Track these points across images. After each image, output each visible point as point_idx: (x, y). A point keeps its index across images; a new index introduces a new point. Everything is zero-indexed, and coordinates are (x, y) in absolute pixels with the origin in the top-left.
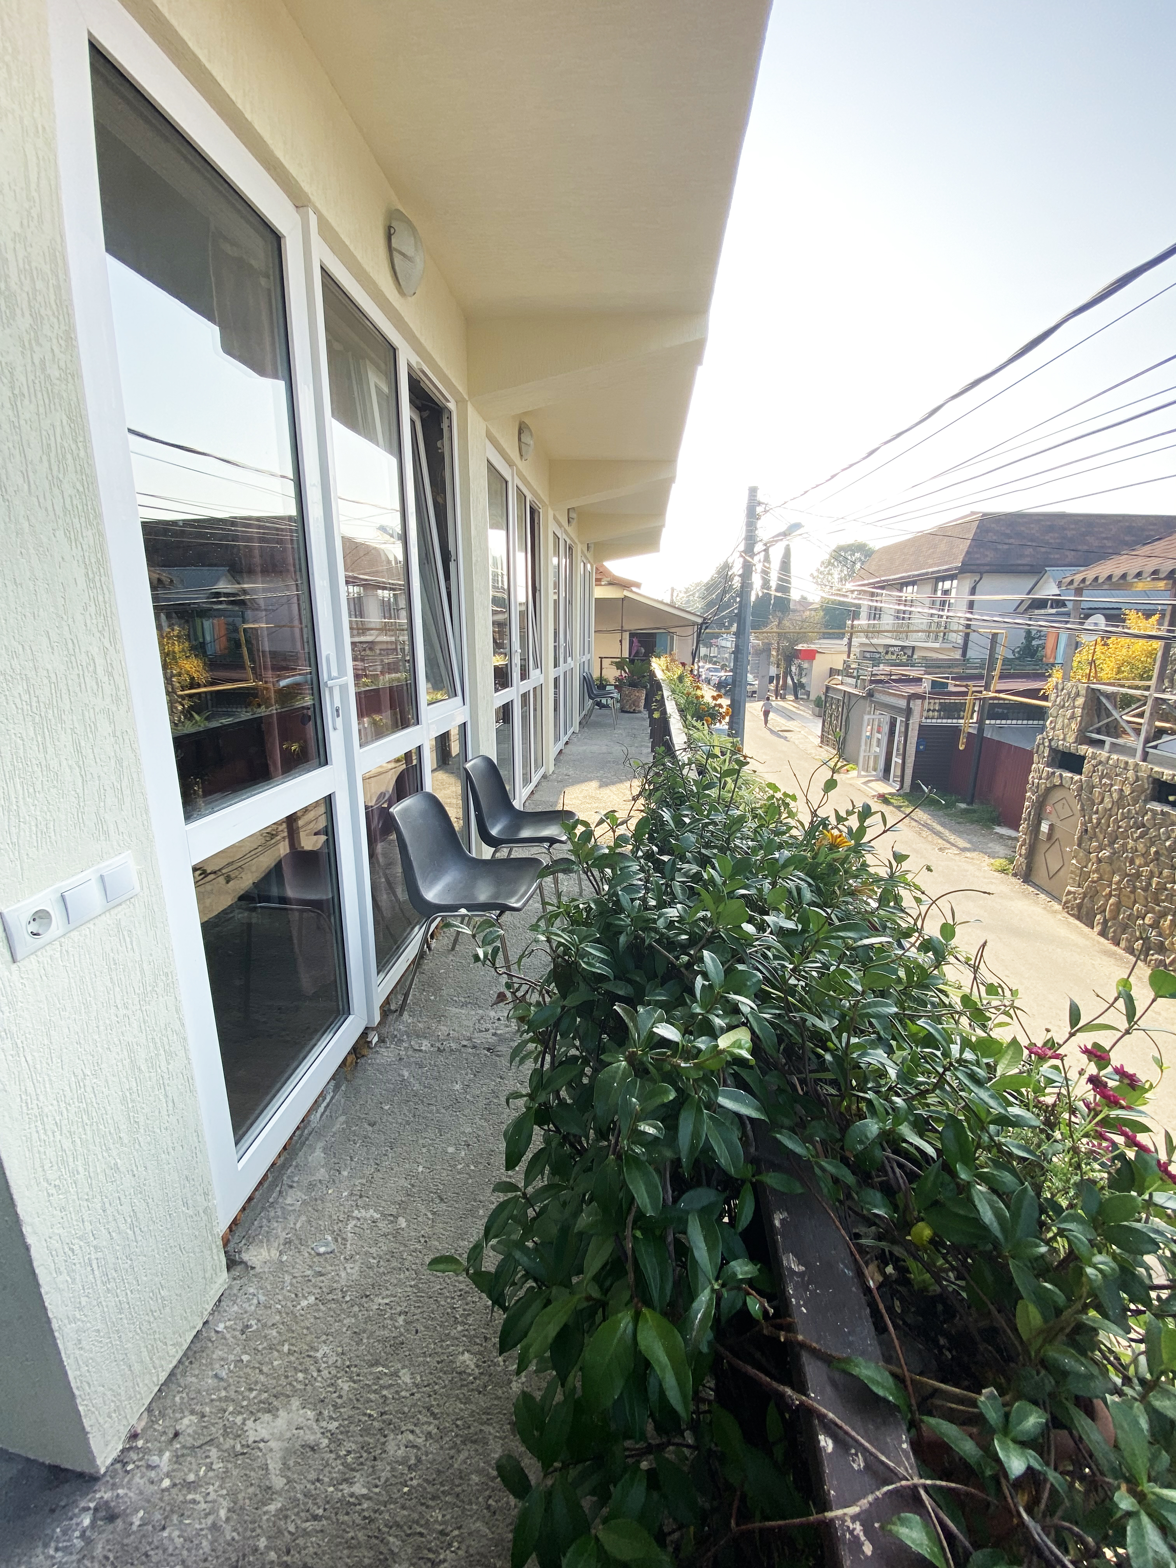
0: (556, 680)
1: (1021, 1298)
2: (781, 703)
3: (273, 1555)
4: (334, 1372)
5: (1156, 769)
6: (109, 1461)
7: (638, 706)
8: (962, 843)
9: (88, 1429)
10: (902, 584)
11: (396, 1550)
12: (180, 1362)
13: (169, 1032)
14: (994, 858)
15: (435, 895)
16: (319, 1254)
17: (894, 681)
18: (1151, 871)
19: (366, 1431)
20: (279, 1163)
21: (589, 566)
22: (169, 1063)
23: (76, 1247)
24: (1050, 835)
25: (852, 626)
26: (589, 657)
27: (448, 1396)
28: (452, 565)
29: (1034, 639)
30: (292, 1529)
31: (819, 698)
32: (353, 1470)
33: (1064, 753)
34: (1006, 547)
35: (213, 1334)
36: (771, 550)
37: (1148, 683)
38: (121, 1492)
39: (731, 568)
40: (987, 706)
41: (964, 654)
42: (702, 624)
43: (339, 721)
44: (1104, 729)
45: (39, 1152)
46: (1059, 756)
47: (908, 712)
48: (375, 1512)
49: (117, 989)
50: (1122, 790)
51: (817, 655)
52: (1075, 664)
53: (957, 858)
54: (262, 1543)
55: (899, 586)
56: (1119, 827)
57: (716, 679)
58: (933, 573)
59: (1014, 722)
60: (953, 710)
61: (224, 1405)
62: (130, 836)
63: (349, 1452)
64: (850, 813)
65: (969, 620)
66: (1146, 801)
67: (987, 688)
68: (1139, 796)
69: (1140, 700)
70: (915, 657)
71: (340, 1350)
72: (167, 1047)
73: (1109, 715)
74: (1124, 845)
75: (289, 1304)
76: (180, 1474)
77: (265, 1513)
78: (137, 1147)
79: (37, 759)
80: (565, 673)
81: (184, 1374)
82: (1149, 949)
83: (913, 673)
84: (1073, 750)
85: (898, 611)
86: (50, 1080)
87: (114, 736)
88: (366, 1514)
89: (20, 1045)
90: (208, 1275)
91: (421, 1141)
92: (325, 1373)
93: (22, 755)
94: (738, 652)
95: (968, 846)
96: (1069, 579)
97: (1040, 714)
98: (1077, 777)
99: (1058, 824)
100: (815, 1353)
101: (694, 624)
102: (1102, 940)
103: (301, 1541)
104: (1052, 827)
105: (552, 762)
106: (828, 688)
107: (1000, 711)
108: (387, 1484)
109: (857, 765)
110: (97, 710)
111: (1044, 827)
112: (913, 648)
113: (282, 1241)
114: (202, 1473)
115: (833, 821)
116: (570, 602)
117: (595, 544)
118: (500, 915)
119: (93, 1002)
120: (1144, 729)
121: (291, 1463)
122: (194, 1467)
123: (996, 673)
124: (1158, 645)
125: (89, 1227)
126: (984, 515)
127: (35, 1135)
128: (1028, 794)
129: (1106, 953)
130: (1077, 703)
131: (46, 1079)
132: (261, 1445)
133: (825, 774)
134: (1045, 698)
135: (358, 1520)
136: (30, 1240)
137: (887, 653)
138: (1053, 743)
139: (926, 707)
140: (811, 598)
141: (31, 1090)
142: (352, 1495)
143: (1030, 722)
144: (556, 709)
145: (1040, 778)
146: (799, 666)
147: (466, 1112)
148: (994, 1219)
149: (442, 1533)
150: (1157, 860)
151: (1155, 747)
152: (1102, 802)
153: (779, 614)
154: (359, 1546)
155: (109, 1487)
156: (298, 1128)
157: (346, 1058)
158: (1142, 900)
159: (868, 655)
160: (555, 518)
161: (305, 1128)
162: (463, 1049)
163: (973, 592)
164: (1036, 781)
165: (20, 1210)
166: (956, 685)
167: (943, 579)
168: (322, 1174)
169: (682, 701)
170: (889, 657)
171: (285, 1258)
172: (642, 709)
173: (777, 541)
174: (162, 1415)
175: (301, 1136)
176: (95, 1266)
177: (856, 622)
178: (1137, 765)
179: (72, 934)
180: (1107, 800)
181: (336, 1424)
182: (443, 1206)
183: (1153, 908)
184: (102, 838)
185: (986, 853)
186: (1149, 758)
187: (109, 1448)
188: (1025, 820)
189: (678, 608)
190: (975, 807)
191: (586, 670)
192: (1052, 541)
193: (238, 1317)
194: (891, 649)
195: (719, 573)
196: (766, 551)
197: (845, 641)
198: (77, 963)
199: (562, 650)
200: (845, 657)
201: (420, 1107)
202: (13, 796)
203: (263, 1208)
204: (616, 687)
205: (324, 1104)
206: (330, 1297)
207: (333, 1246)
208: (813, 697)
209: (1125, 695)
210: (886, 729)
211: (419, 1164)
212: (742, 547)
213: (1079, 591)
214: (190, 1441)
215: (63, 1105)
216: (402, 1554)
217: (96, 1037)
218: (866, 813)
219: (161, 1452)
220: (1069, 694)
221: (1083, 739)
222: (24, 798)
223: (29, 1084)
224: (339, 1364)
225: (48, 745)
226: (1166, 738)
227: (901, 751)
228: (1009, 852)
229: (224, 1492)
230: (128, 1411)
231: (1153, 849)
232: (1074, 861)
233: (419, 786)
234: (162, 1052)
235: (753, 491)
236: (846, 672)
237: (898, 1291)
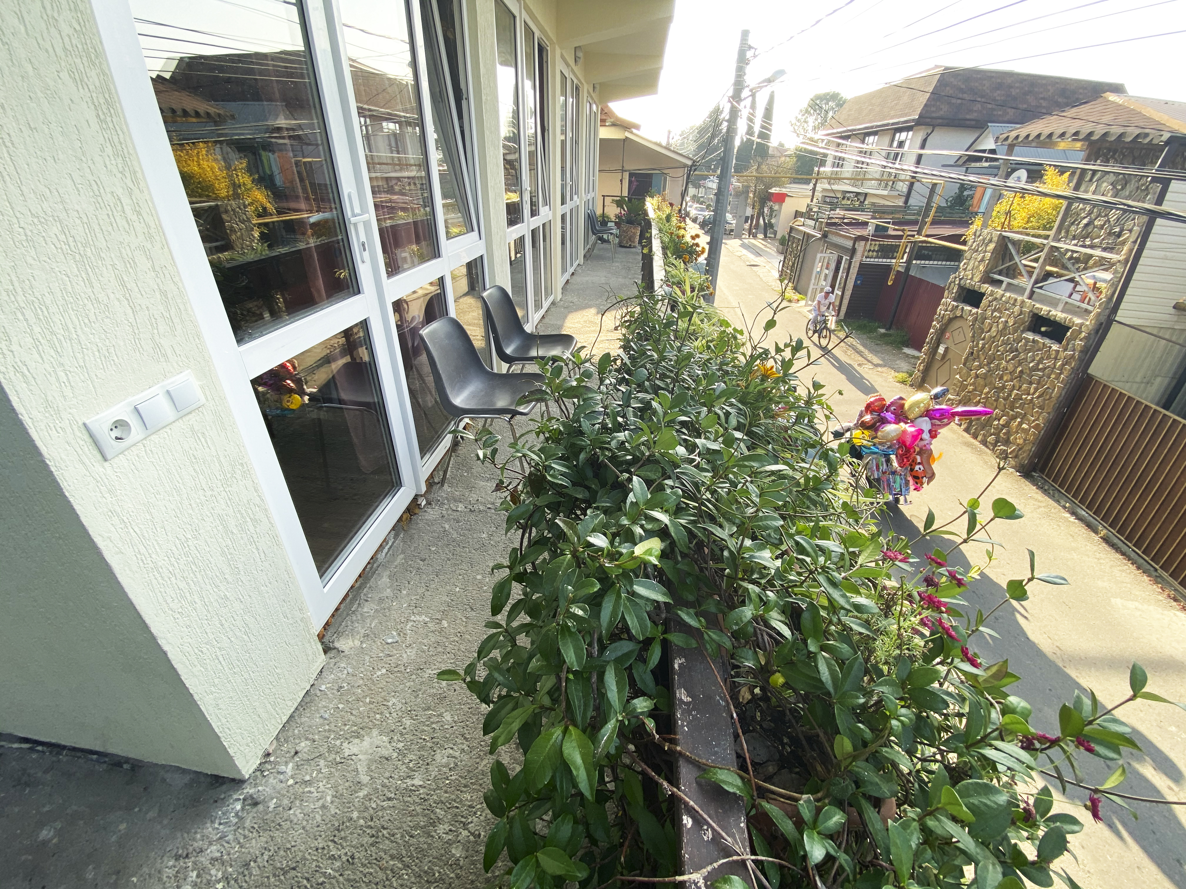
0: (563, 217)
1: (838, 732)
2: (753, 241)
3: (362, 822)
4: (400, 714)
5: (1038, 305)
6: (251, 771)
7: (634, 242)
8: (876, 360)
9: (232, 754)
10: (863, 135)
11: (441, 817)
12: (296, 709)
13: (252, 506)
14: (898, 372)
15: (463, 401)
16: (388, 643)
17: (846, 224)
18: (1014, 386)
19: (422, 748)
20: (357, 585)
21: (594, 107)
22: (256, 527)
23: (204, 650)
24: (944, 356)
25: (818, 171)
26: (593, 195)
27: (476, 728)
28: (464, 103)
29: (966, 189)
30: (374, 806)
31: (784, 237)
32: (414, 771)
33: (969, 290)
34: (959, 101)
35: (318, 692)
36: (757, 95)
37: (1047, 233)
38: (260, 788)
39: (722, 112)
40: (916, 248)
41: (906, 202)
42: (691, 167)
43: (366, 255)
44: (1005, 271)
45: (160, 592)
46: (965, 293)
47: (853, 251)
48: (428, 795)
49: (201, 477)
50: (1007, 322)
51: (787, 199)
52: (994, 214)
53: (871, 372)
54: (355, 815)
55: (861, 137)
56: (998, 351)
57: (701, 219)
58: (893, 124)
59: (936, 262)
60: (889, 251)
61: (327, 734)
62: (187, 358)
63: (411, 761)
64: (786, 346)
65: (916, 173)
66: (1023, 332)
67: (919, 233)
68: (1019, 327)
69: (1038, 247)
70: (866, 202)
71: (404, 701)
72: (252, 516)
73: (1012, 258)
74: (998, 365)
75: (369, 674)
76: (300, 776)
77: (357, 797)
78: (240, 583)
79: (85, 293)
80: (571, 210)
81: (300, 715)
82: (999, 442)
83: (862, 218)
84: (976, 288)
85: (858, 162)
86: (158, 543)
87: (154, 271)
88: (422, 796)
89: (126, 521)
90: (310, 658)
91: (458, 572)
92: (394, 715)
93: (70, 290)
94: (720, 194)
95: (881, 362)
96: (1005, 136)
97: (957, 256)
98: (974, 310)
99: (953, 347)
100: (688, 760)
101: (685, 166)
102: (965, 434)
103: (380, 813)
104: (947, 350)
105: (560, 291)
106: (792, 229)
107: (926, 252)
108: (435, 779)
109: (806, 295)
110: (133, 248)
111: (941, 350)
112: (866, 194)
113: (362, 635)
114: (314, 775)
115: (773, 353)
116: (576, 142)
117: (600, 84)
118: (512, 418)
119: (182, 487)
120: (1036, 272)
121: (373, 768)
122: (309, 771)
123: (929, 220)
124: (1065, 203)
125: (212, 637)
126: (946, 68)
127: (154, 582)
128: (934, 323)
129: (968, 445)
130: (988, 248)
131: (155, 543)
132: (354, 757)
133: (768, 315)
134: (964, 243)
135: (417, 800)
136: (166, 648)
137: (844, 198)
138: (962, 282)
139: (868, 248)
140: (787, 146)
141: (143, 550)
142: (413, 785)
143: (948, 263)
144: (563, 243)
145: (946, 310)
146: (771, 208)
147: (490, 553)
148: (829, 677)
149: (471, 806)
150: (1020, 377)
151: (1041, 288)
152: (989, 331)
153: (759, 159)
154: (418, 814)
155: (253, 785)
156: (369, 563)
157: (402, 516)
158: (1002, 407)
159: (828, 200)
160: (562, 57)
161: (374, 563)
162: (488, 511)
163: (923, 147)
164: (943, 312)
165: (153, 630)
166: (895, 230)
167: (900, 130)
168: (388, 592)
169: (667, 240)
170: (844, 202)
171: (364, 646)
172: (637, 244)
173: (761, 87)
174: (286, 741)
175: (371, 568)
176: (221, 659)
177: (822, 169)
178: (1023, 302)
179: (152, 437)
180: (994, 329)
181: (402, 744)
182: (474, 614)
183: (1008, 413)
184: (162, 360)
185: (892, 368)
186: (1035, 296)
187: (250, 763)
188: (928, 343)
189: (674, 152)
190: (891, 332)
191: (591, 207)
192: (998, 98)
193: (334, 681)
194: (848, 195)
195: (710, 116)
196: (753, 95)
197: (811, 186)
198: (162, 459)
199: (568, 188)
200: (809, 200)
201: (458, 549)
202: (71, 326)
203: (348, 615)
204: (616, 223)
205: (388, 547)
206: (396, 669)
207: (397, 638)
208: (779, 236)
209: (1027, 242)
210: (833, 266)
211: (456, 586)
212: (731, 93)
213: (1011, 148)
214: (306, 756)
215: (173, 560)
216: (445, 819)
217: (191, 512)
218: (798, 347)
219: (286, 763)
220: (984, 240)
221: (987, 279)
222: (81, 328)
223: (141, 547)
224: (403, 709)
225: (93, 281)
226: (1051, 280)
227: (842, 285)
228: (910, 368)
229: (330, 786)
230: (261, 741)
231: (1020, 369)
232: (958, 376)
233: (445, 312)
234: (248, 519)
235: (745, 34)
236: (808, 214)
237: (760, 706)
